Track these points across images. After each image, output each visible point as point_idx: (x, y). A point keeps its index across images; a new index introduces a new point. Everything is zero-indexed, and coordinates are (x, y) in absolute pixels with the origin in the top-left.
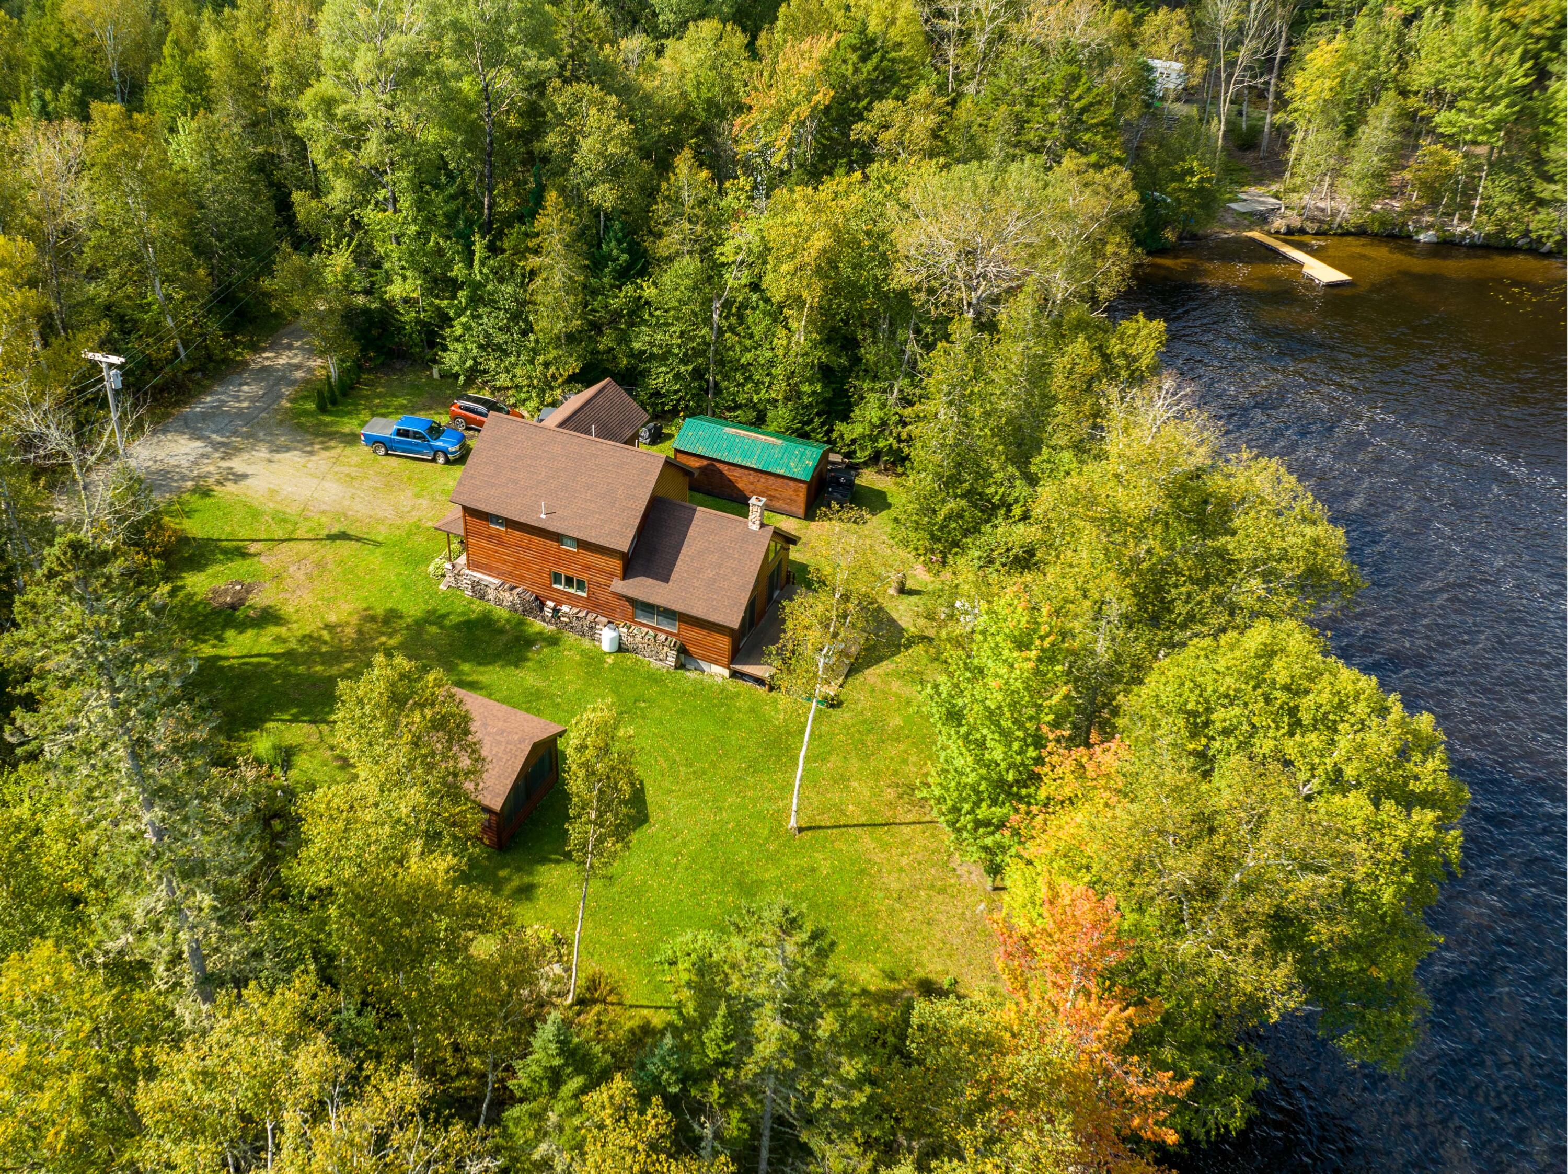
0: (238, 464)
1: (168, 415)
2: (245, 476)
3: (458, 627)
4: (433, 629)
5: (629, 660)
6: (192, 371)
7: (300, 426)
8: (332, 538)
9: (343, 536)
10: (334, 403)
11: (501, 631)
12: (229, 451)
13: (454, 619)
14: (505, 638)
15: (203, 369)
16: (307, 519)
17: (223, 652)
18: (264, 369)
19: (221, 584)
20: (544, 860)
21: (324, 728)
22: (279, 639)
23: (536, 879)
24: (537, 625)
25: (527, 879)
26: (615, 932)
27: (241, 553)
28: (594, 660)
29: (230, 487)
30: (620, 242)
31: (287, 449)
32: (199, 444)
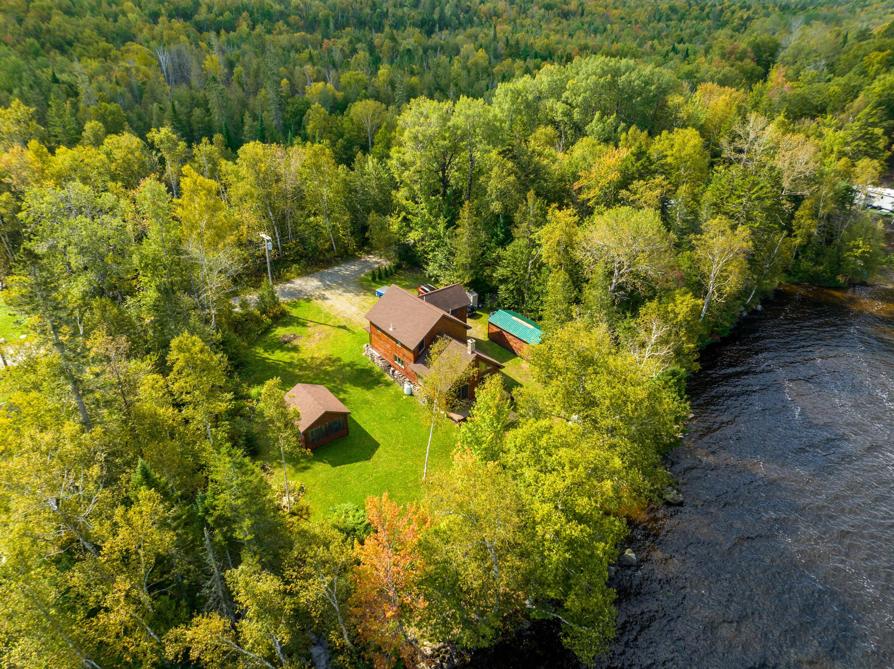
0: (327, 294)
1: (317, 271)
2: (327, 299)
3: (357, 370)
4: (348, 368)
5: (411, 399)
6: (337, 257)
7: (361, 284)
8: (339, 327)
9: (344, 327)
10: (380, 278)
11: (372, 376)
12: (328, 287)
13: (359, 367)
14: (371, 379)
15: (342, 257)
16: (336, 318)
17: (270, 357)
18: (366, 262)
19: (288, 333)
20: (320, 460)
21: (283, 392)
22: (292, 358)
23: (313, 466)
24: (388, 377)
25: (309, 465)
26: (326, 495)
27: (304, 325)
28: (398, 396)
29: (319, 301)
30: (502, 228)
31: (350, 292)
32: (320, 283)
